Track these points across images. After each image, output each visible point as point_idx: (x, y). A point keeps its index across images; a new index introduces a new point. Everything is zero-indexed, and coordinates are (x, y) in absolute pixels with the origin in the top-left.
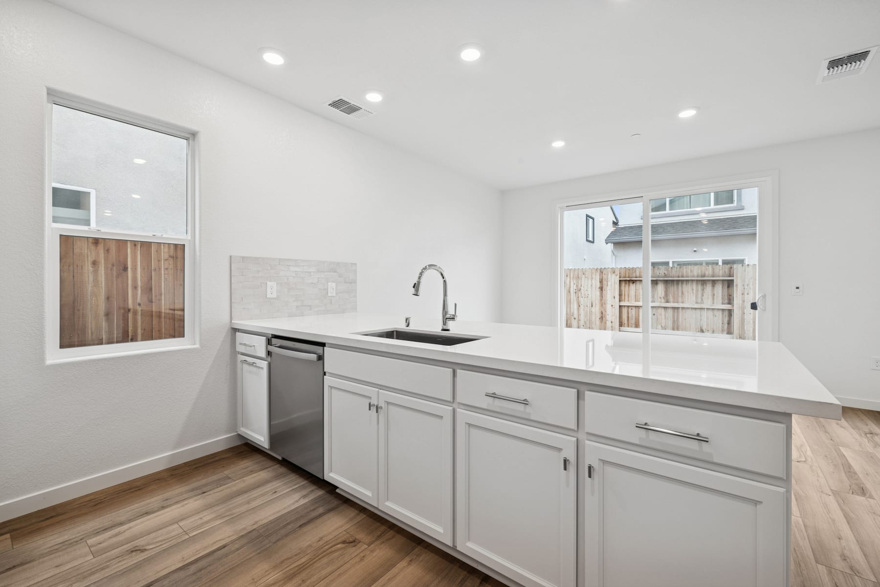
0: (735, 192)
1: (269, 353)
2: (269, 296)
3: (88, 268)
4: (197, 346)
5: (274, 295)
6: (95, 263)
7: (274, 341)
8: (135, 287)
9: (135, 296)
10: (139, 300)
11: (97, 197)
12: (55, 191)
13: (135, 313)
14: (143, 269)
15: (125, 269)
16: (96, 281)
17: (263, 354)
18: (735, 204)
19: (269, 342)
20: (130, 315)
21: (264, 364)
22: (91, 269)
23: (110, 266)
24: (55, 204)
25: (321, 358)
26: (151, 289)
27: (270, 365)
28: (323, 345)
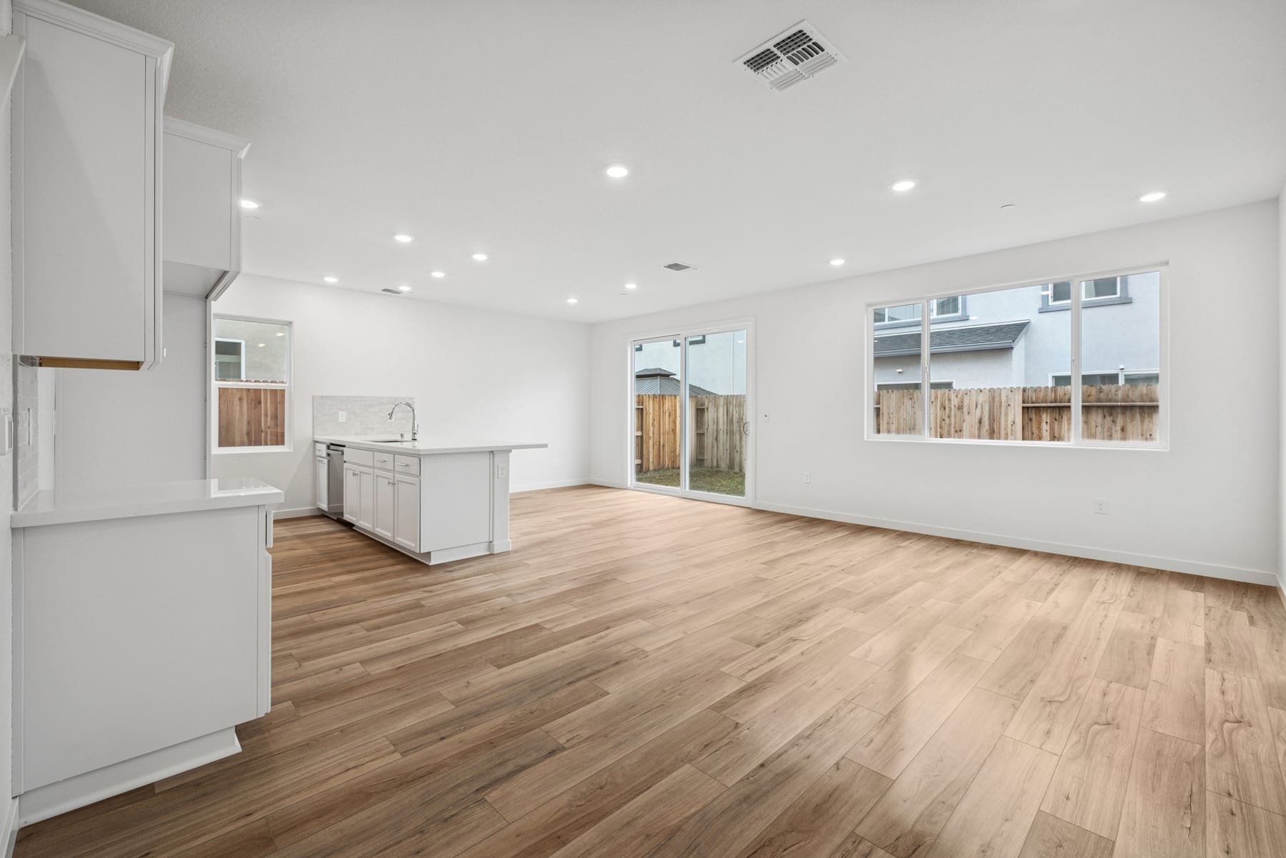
0: (960, 298)
1: (329, 455)
2: (340, 420)
3: (236, 402)
4: (292, 451)
5: (344, 421)
6: (240, 399)
7: (332, 447)
8: (266, 415)
9: (266, 422)
10: (269, 424)
11: (246, 346)
12: (218, 343)
13: (266, 433)
14: (271, 402)
15: (260, 403)
16: (241, 411)
17: (325, 455)
18: (960, 313)
19: (328, 448)
20: (263, 434)
21: (325, 461)
22: (238, 403)
23: (250, 401)
24: (218, 352)
25: (343, 454)
26: (277, 417)
27: (329, 461)
28: (344, 446)
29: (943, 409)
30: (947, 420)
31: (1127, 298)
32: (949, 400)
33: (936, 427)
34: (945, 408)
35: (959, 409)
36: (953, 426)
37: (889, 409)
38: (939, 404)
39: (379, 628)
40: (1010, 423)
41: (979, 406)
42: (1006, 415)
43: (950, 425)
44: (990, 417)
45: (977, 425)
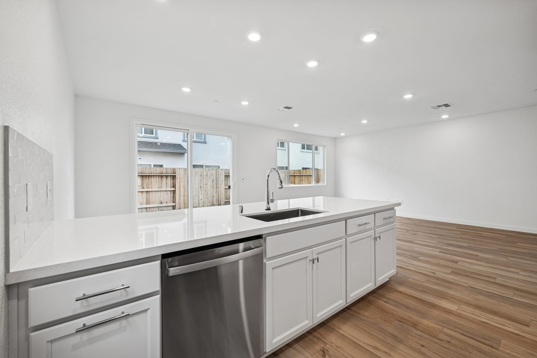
29: (201, 176)
30: (202, 180)
31: (206, 142)
32: (203, 172)
33: (199, 183)
34: (202, 176)
35: (206, 176)
36: (204, 182)
37: (180, 176)
38: (199, 174)
39: (489, 277)
40: (221, 181)
41: (213, 175)
42: (220, 178)
43: (203, 182)
44: (216, 179)
45: (212, 182)
